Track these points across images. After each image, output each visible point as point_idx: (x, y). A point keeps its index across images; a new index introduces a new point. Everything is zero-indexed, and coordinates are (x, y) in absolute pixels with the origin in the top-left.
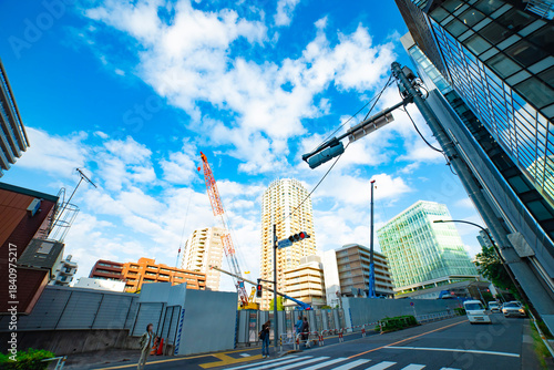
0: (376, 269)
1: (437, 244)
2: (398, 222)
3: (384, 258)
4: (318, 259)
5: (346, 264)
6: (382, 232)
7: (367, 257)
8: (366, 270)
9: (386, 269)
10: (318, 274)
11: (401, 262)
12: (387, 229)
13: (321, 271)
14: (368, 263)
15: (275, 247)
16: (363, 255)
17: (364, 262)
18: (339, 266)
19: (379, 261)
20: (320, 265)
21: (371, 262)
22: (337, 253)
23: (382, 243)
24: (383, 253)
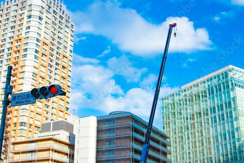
0: (151, 153)
1: (238, 129)
2: (195, 90)
3: (165, 137)
4: (69, 127)
5: (110, 140)
6: (170, 101)
7: (142, 134)
8: (137, 152)
9: (165, 154)
10: (66, 149)
11: (186, 146)
12: (176, 98)
13: (72, 146)
14: (141, 143)
15: (6, 103)
16: (136, 130)
17: (136, 140)
18: (98, 141)
19: (158, 142)
20: (72, 137)
21: (147, 142)
22: (99, 122)
23: (166, 116)
24: (165, 132)
